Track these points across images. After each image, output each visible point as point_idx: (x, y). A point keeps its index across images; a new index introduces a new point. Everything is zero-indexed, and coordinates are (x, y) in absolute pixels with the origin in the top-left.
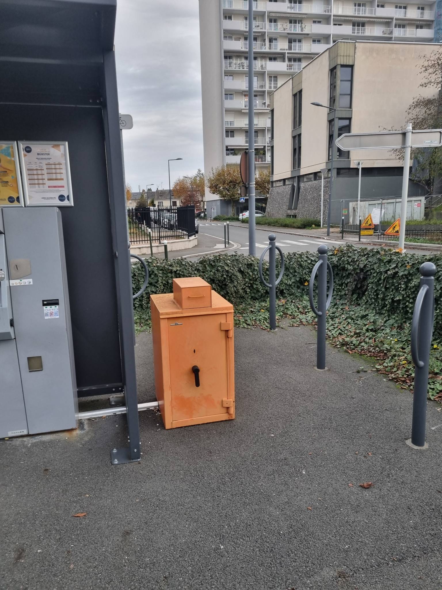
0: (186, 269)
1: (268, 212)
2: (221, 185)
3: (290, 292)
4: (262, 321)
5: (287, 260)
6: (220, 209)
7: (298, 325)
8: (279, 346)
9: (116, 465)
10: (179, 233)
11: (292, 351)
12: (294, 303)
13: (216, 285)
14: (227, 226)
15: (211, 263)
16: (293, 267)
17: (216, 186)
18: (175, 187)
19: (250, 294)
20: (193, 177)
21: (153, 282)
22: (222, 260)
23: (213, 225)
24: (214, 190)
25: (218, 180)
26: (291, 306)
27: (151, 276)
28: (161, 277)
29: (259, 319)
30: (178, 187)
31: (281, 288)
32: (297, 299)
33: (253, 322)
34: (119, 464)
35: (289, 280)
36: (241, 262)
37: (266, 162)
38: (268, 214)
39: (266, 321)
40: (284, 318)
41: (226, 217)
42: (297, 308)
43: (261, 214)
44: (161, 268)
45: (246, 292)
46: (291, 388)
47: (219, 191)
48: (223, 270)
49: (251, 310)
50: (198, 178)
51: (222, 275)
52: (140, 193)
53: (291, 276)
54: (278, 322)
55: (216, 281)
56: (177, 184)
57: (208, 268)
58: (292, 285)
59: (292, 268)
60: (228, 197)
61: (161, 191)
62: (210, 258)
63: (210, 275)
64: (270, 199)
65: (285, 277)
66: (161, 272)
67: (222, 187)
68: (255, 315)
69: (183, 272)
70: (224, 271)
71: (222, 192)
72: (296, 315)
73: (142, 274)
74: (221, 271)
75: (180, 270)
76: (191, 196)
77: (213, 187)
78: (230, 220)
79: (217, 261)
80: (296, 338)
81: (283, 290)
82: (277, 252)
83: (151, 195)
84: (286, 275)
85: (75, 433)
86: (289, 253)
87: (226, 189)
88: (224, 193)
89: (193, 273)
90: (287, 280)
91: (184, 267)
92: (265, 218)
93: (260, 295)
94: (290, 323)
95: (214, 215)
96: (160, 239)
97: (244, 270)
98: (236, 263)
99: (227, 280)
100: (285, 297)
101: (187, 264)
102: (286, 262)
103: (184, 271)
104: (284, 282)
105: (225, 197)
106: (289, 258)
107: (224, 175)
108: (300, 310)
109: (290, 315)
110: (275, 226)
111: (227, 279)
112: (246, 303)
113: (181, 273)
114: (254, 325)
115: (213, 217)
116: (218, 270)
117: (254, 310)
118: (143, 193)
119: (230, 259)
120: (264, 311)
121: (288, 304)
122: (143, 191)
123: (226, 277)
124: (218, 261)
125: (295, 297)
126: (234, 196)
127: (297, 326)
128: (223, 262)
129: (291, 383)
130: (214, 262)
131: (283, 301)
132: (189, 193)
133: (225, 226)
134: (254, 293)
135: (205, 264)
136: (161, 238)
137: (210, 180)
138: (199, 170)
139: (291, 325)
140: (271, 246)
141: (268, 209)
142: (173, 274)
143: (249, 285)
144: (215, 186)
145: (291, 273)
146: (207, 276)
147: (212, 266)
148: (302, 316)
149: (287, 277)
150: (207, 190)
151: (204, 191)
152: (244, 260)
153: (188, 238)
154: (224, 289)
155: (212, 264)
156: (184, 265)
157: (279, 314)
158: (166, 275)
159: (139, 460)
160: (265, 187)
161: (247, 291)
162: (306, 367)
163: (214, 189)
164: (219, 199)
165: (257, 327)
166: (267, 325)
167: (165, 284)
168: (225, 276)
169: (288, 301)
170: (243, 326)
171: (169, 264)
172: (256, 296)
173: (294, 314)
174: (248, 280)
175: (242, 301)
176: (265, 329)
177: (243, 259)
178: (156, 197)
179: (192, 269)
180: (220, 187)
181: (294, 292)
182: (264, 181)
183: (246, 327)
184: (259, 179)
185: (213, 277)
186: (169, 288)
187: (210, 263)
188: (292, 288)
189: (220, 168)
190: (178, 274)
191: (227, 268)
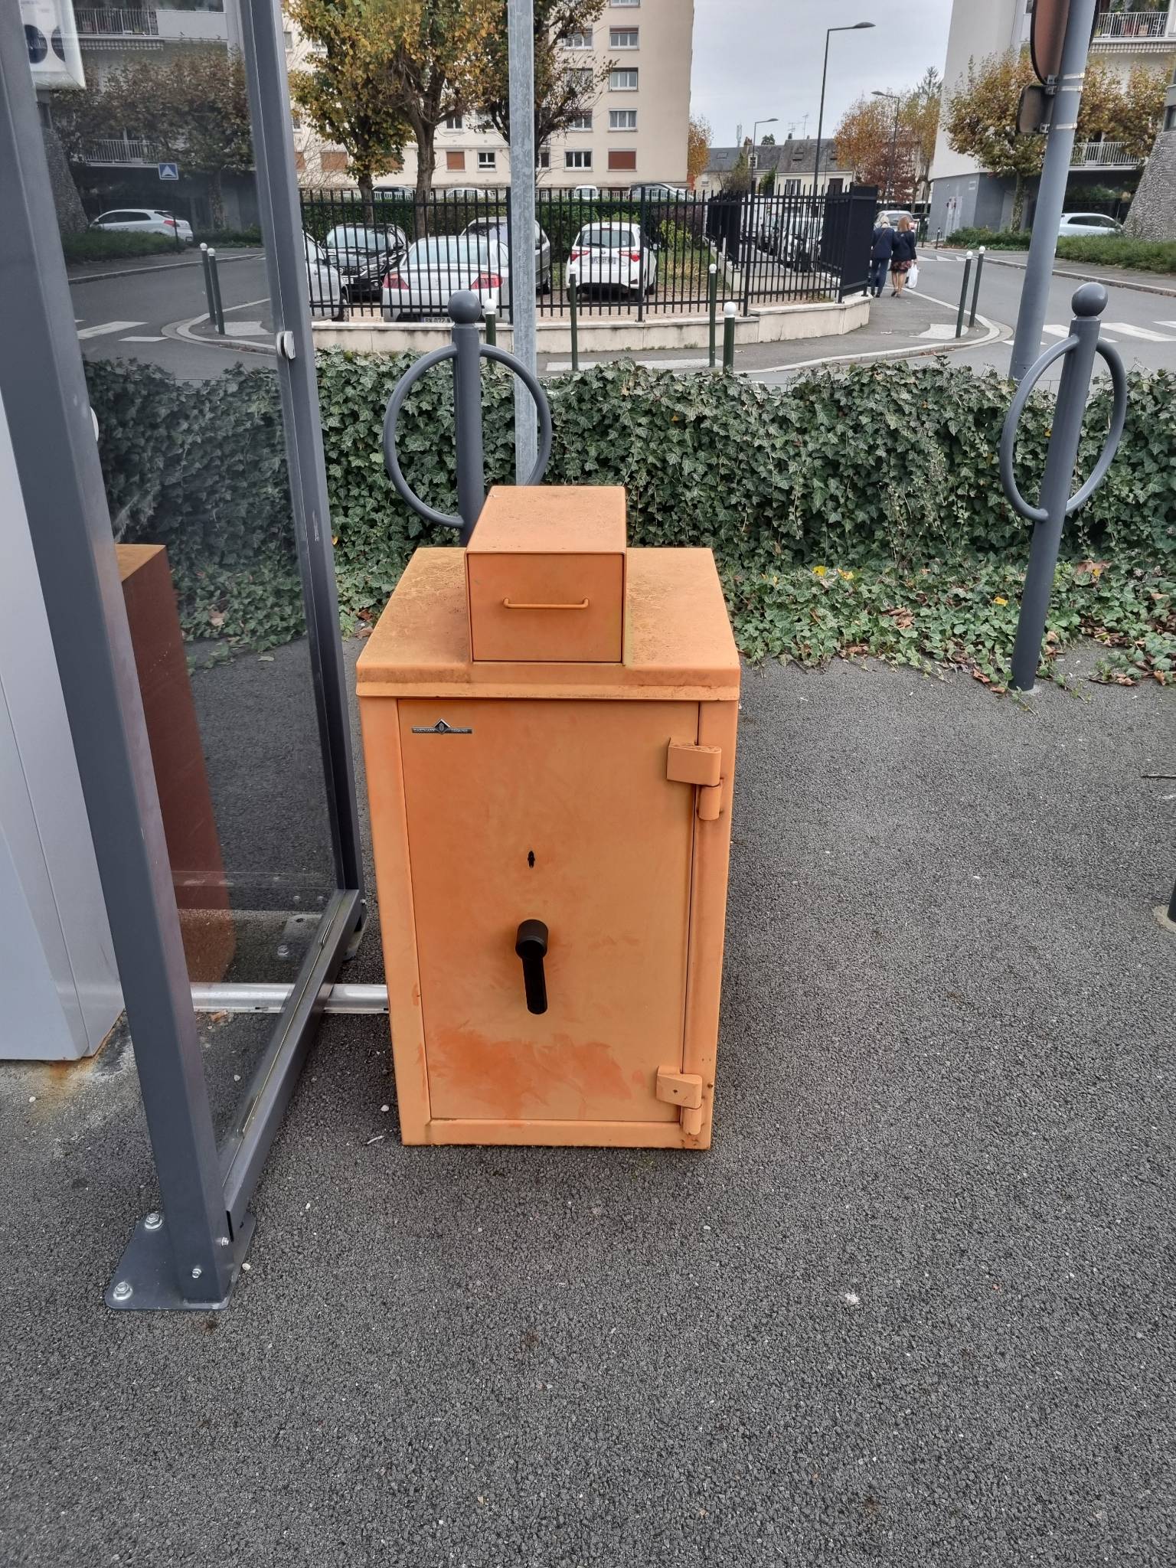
0: (737, 416)
1: (1135, 221)
2: (990, 122)
3: (1132, 532)
4: (989, 644)
5: (1148, 400)
6: (973, 205)
7: (1130, 682)
8: (1025, 773)
9: (118, 1311)
10: (817, 281)
11: (1074, 806)
12: (1140, 579)
13: (841, 482)
14: (974, 265)
15: (837, 396)
16: (1168, 432)
17: (973, 127)
18: (847, 127)
19: (966, 529)
20: (908, 95)
21: (612, 456)
22: (879, 389)
23: (940, 259)
24: (965, 140)
25: (983, 103)
26: (1122, 590)
27: (607, 434)
28: (644, 440)
29: (978, 636)
30: (854, 132)
31: (1099, 514)
32: (1154, 565)
33: (951, 646)
34: (129, 1310)
35: (1139, 485)
36: (956, 398)
37: (1166, 38)
38: (1135, 227)
39: (1003, 644)
40: (1079, 641)
41: (992, 234)
42: (1146, 603)
43: (1112, 225)
44: (645, 406)
45: (952, 519)
46: (1019, 1012)
47: (981, 143)
48: (876, 427)
49: (957, 595)
50: (923, 101)
51: (872, 448)
52: (738, 148)
53: (1150, 466)
54: (1053, 656)
55: (847, 467)
56: (852, 121)
57: (822, 417)
58: (1145, 504)
59: (1160, 435)
60: (1007, 165)
61: (801, 142)
62: (837, 377)
63: (824, 444)
64: (1152, 171)
65: (1125, 471)
66: (644, 420)
67: (992, 130)
68: (968, 616)
69: (725, 426)
70: (883, 432)
71: (991, 146)
72: (1133, 633)
73: (579, 424)
74: (870, 432)
75: (715, 419)
76: (891, 162)
77: (963, 128)
78: (1001, 245)
79: (861, 391)
80: (1108, 739)
81: (1103, 523)
82: (1099, 367)
83: (769, 156)
84: (1129, 464)
85: (76, 1076)
86: (1161, 373)
87: (1007, 134)
88: (997, 148)
89: (762, 431)
90: (1130, 484)
91: (733, 407)
92: (1120, 240)
93: (1007, 535)
94: (1099, 667)
95: (952, 226)
96: (746, 297)
97: (960, 431)
98: (936, 403)
99: (885, 469)
100: (1104, 551)
101: (744, 397)
102: (1143, 408)
103: (732, 421)
104: (1117, 492)
105: (998, 163)
106: (1156, 392)
107: (1007, 85)
108: (1157, 612)
109: (1110, 630)
110: (1148, 268)
111: (888, 465)
112: (946, 564)
113: (716, 428)
114: (948, 660)
115: (947, 233)
116: (857, 428)
117: (969, 596)
118: (745, 148)
119: (912, 387)
120: (1004, 603)
121: (1114, 584)
122: (748, 142)
123: (884, 455)
124: (866, 390)
125: (1149, 555)
126: (1028, 160)
127: (1126, 685)
128: (884, 394)
129: (1026, 979)
130: (848, 391)
131: (1095, 567)
132: (885, 151)
133: (968, 262)
134: (986, 525)
135: (813, 398)
136: (750, 297)
137: (957, 104)
138: (932, 73)
139: (1104, 678)
140: (1075, 341)
141: (1136, 210)
142: (687, 430)
143: (972, 494)
144: (969, 125)
145: (1155, 458)
146: (811, 447)
147: (840, 411)
148: (1158, 640)
149: (1134, 471)
150: (943, 138)
151: (933, 145)
152: (966, 391)
153: (840, 301)
154: (871, 503)
155: (839, 401)
156: (733, 399)
157: (1064, 623)
158: (662, 435)
159: (216, 1306)
160: (1144, 130)
161: (957, 517)
162: (1119, 901)
163: (967, 135)
164: (977, 171)
165: (960, 668)
166: (1001, 666)
167: (654, 465)
168: (881, 453)
169: (1115, 568)
170: (904, 660)
171: (676, 391)
172: (993, 537)
173: (1126, 627)
174: (971, 475)
175: (933, 552)
176: (990, 684)
177: (965, 386)
178: (782, 163)
179: (760, 415)
180: (986, 129)
181: (1150, 535)
182: (1143, 107)
183: (915, 663)
184: (1126, 100)
185: (837, 453)
186: (666, 481)
187: (832, 395)
188: (1144, 519)
189: (998, 60)
190: (707, 434)
191: (893, 421)
